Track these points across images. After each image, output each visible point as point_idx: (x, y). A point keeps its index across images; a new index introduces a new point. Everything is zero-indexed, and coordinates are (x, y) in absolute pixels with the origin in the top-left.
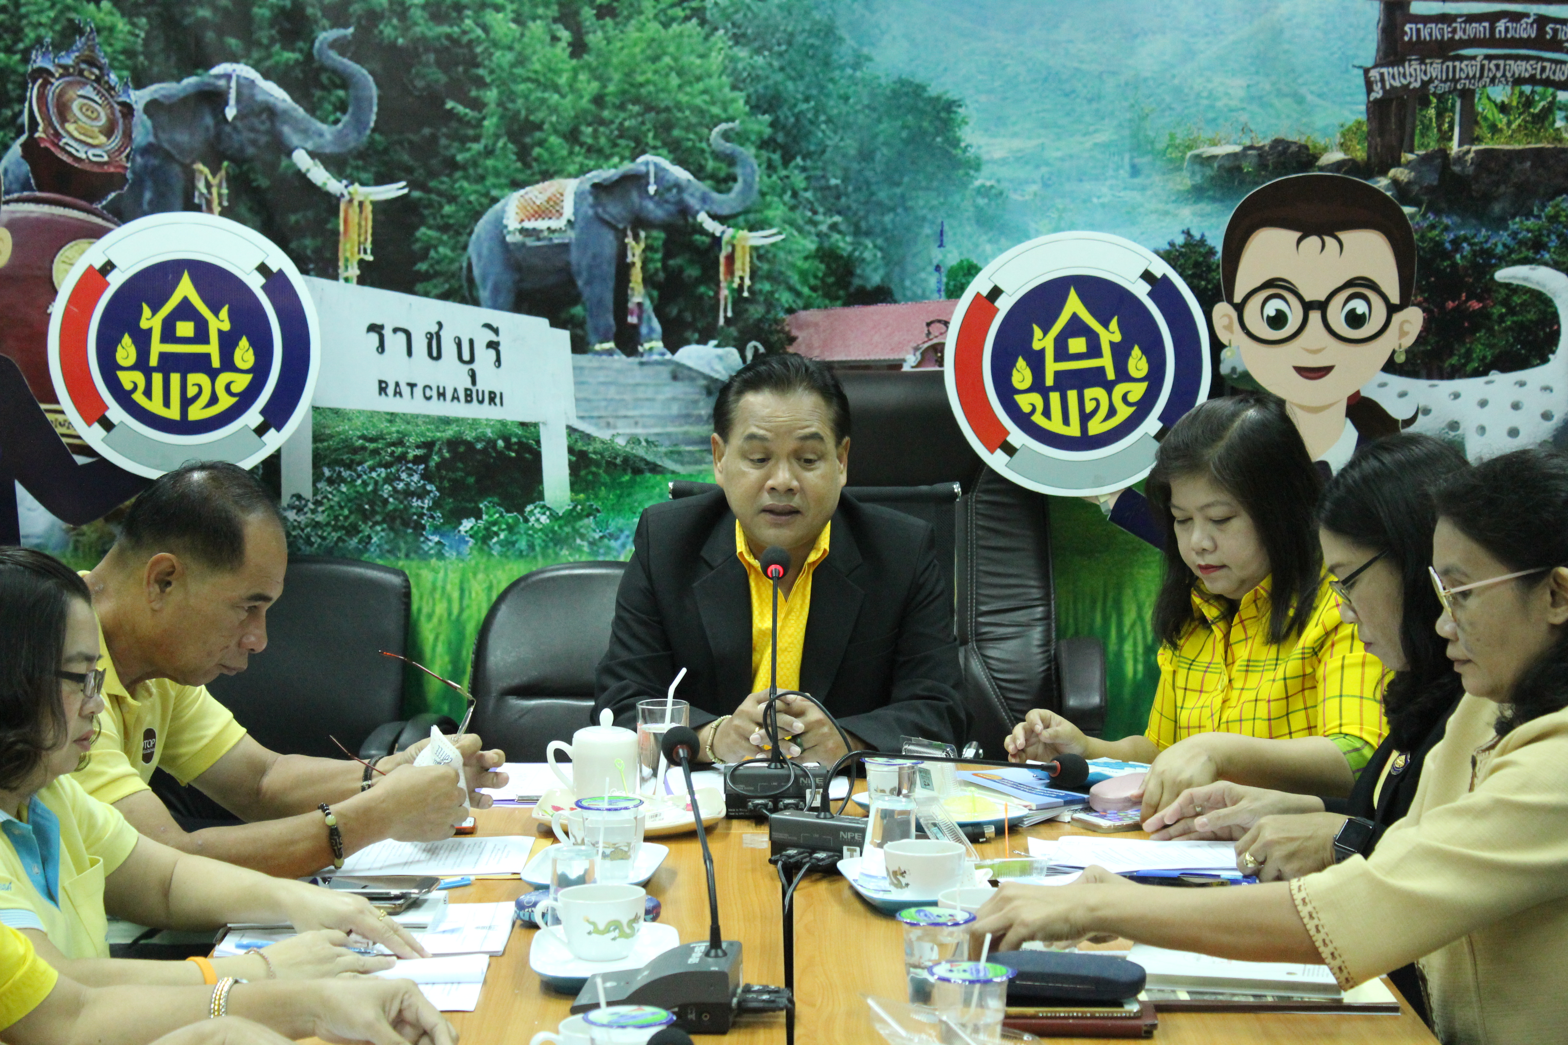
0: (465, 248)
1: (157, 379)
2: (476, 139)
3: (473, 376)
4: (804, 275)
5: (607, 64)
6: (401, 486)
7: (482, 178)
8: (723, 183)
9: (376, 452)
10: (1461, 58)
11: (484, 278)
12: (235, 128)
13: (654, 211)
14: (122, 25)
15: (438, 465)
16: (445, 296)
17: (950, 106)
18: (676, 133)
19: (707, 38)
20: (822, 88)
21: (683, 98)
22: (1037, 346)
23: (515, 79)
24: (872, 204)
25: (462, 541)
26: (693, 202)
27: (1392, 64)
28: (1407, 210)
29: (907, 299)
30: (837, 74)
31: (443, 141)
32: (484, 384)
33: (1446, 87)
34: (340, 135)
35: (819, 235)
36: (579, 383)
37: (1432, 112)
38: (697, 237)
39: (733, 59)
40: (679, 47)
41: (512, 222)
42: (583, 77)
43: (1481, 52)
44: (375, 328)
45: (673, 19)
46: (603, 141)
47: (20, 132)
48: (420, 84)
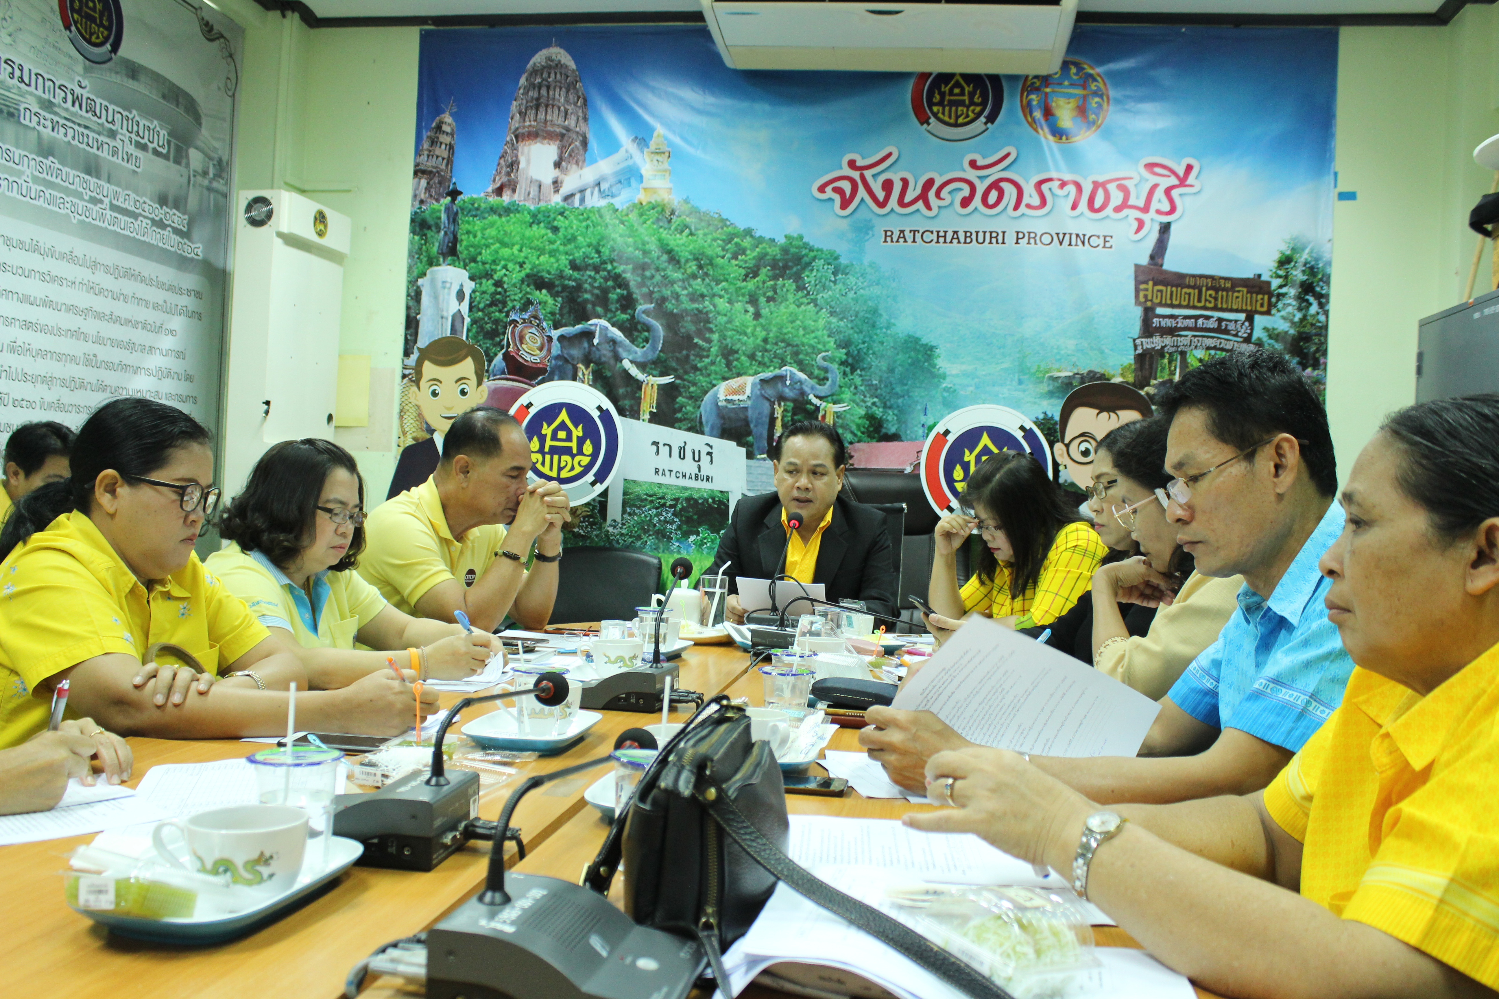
0: (699, 407)
1: (548, 457)
2: (708, 357)
3: (699, 468)
4: (858, 426)
5: (770, 323)
6: (662, 518)
7: (709, 375)
8: (822, 380)
9: (652, 502)
10: (1181, 336)
11: (707, 422)
12: (598, 349)
13: (788, 393)
14: (550, 301)
15: (681, 510)
16: (689, 429)
17: (932, 348)
18: (801, 356)
19: (817, 313)
20: (871, 337)
21: (805, 341)
22: (966, 459)
23: (727, 329)
24: (892, 393)
25: (689, 546)
26: (807, 389)
27: (1147, 337)
28: (1153, 407)
29: (908, 440)
30: (878, 331)
31: (692, 357)
32: (704, 472)
33: (1173, 349)
34: (645, 353)
35: (867, 407)
36: (749, 473)
37: (1166, 361)
38: (808, 406)
39: (829, 323)
40: (804, 316)
41: (722, 396)
42: (758, 329)
43: (1190, 333)
44: (656, 443)
45: (802, 304)
46: (766, 359)
47: (502, 348)
48: (683, 330)
